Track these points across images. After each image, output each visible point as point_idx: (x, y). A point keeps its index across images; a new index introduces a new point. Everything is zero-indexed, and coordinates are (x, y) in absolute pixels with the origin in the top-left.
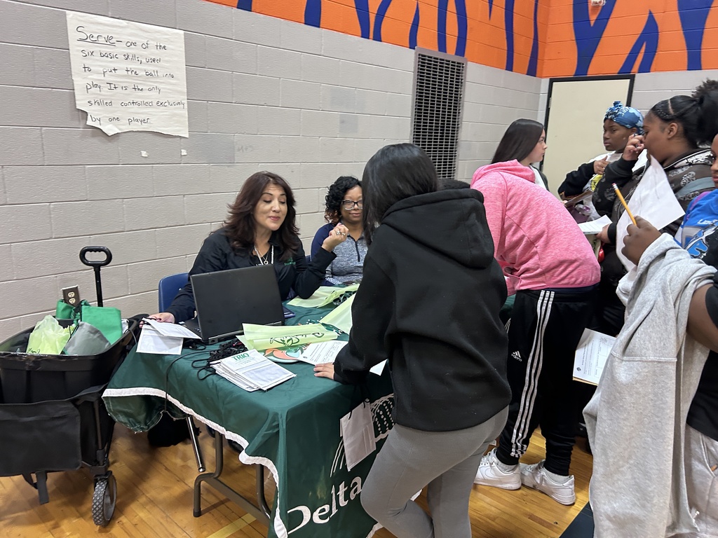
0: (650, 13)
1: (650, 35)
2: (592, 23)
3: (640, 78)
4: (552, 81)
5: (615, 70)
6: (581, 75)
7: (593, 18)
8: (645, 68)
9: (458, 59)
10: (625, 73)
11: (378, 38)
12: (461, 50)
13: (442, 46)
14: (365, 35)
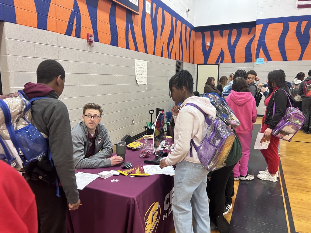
0: (222, 49)
1: (222, 54)
2: (207, 50)
3: (220, 64)
4: (198, 65)
5: (214, 63)
6: (206, 63)
7: (207, 49)
8: (222, 62)
9: (182, 61)
10: (217, 63)
11: (171, 58)
12: (182, 60)
13: (180, 59)
14: (169, 58)
